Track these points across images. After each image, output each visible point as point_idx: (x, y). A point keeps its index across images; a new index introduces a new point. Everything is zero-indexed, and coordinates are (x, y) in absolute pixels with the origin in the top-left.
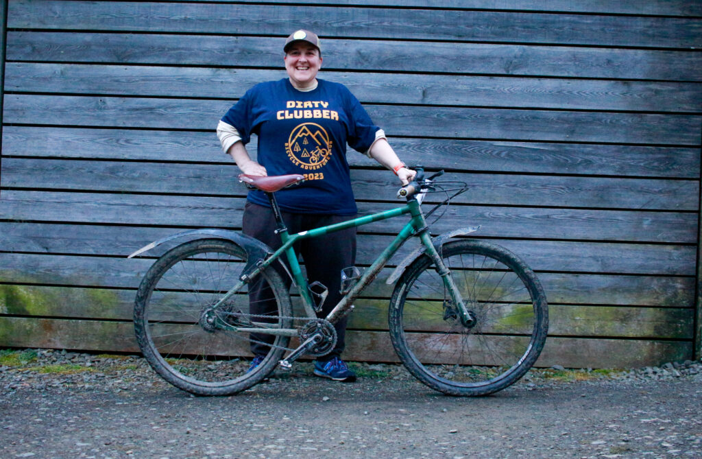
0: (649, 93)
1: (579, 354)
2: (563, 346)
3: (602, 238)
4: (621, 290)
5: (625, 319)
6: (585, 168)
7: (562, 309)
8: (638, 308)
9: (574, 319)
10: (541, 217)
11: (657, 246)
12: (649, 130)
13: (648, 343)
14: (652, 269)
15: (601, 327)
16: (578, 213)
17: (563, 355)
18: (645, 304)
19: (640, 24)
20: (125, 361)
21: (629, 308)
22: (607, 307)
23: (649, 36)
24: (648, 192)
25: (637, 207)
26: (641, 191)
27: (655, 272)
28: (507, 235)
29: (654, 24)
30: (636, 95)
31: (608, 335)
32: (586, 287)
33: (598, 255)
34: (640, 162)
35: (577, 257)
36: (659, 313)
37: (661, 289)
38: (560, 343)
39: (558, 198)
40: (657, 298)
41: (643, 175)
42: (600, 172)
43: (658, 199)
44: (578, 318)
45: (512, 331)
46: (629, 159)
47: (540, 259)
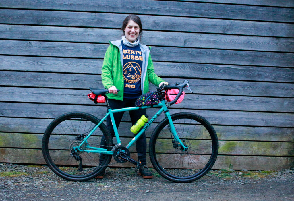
0: (288, 43)
1: (254, 164)
2: (247, 160)
3: (265, 110)
4: (274, 134)
5: (275, 148)
6: (259, 78)
7: (247, 143)
8: (281, 143)
9: (252, 148)
10: (238, 100)
11: (290, 114)
12: (288, 60)
13: (285, 158)
14: (287, 125)
15: (265, 151)
16: (255, 99)
17: (247, 164)
18: (285, 141)
19: (284, 12)
20: (42, 168)
21: (277, 143)
22: (267, 142)
23: (288, 17)
24: (287, 89)
25: (282, 96)
26: (283, 89)
27: (289, 126)
28: (223, 109)
29: (291, 11)
30: (282, 44)
31: (267, 155)
32: (258, 133)
33: (264, 118)
34: (283, 75)
35: (255, 119)
36: (290, 145)
37: (292, 134)
38: (246, 159)
39: (246, 92)
40: (290, 138)
41: (285, 81)
42: (265, 80)
43: (291, 93)
44: (254, 147)
45: (224, 153)
46: (279, 74)
47: (237, 120)
